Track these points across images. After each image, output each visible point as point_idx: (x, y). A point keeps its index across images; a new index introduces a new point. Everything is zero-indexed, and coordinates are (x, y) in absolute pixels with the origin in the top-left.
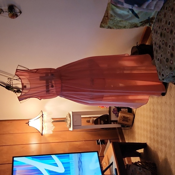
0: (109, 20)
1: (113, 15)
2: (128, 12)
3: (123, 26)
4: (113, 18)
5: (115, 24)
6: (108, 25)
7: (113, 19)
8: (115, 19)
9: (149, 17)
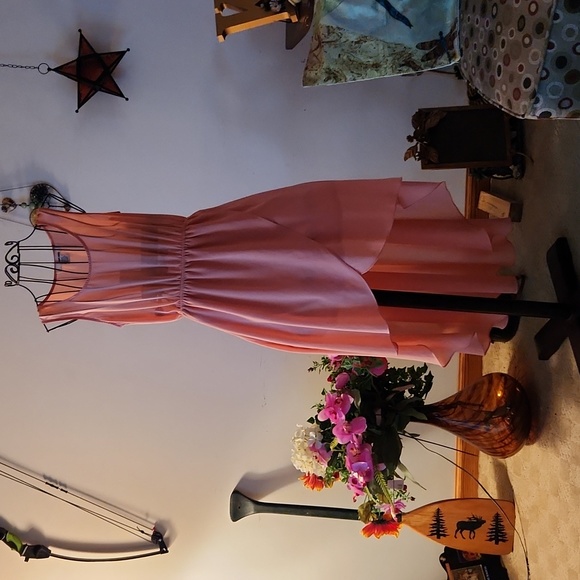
0: (326, 47)
1: (334, 26)
2: (375, 8)
3: (371, 61)
4: (337, 37)
5: (345, 58)
6: (325, 66)
7: (337, 40)
8: (343, 39)
9: (441, 34)
